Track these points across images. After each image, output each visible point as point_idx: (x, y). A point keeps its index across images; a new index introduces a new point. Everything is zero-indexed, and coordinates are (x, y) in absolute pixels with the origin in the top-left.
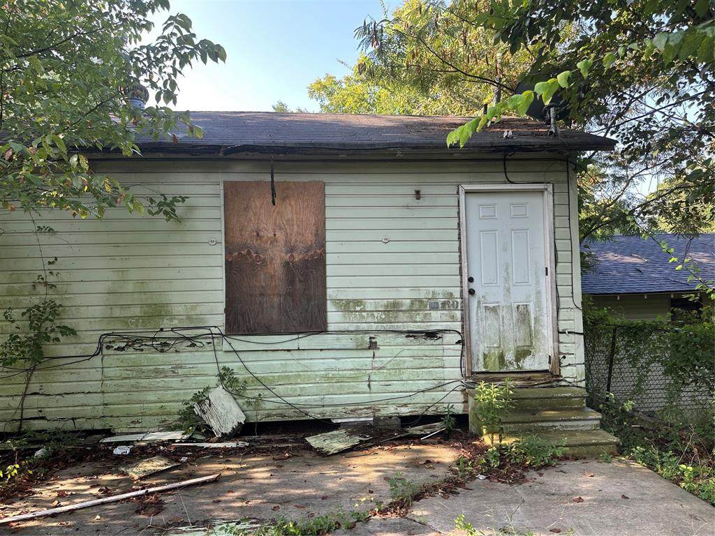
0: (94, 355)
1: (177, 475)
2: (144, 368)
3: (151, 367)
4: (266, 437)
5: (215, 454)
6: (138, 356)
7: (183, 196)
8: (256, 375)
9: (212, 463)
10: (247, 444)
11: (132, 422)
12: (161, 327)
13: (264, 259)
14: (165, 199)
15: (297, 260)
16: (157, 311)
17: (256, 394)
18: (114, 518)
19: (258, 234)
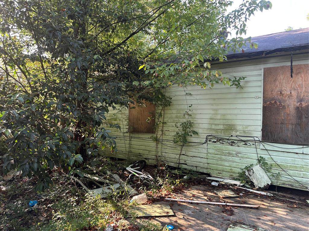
0: (204, 143)
1: (238, 200)
2: (224, 151)
3: (226, 151)
4: (282, 194)
5: (256, 196)
6: (221, 146)
7: (244, 77)
8: (277, 163)
9: (255, 199)
10: (272, 195)
11: (218, 173)
12: (232, 135)
13: (284, 106)
14: (236, 78)
15: (304, 106)
16: (230, 128)
17: (277, 172)
18: (213, 211)
19: (281, 93)
